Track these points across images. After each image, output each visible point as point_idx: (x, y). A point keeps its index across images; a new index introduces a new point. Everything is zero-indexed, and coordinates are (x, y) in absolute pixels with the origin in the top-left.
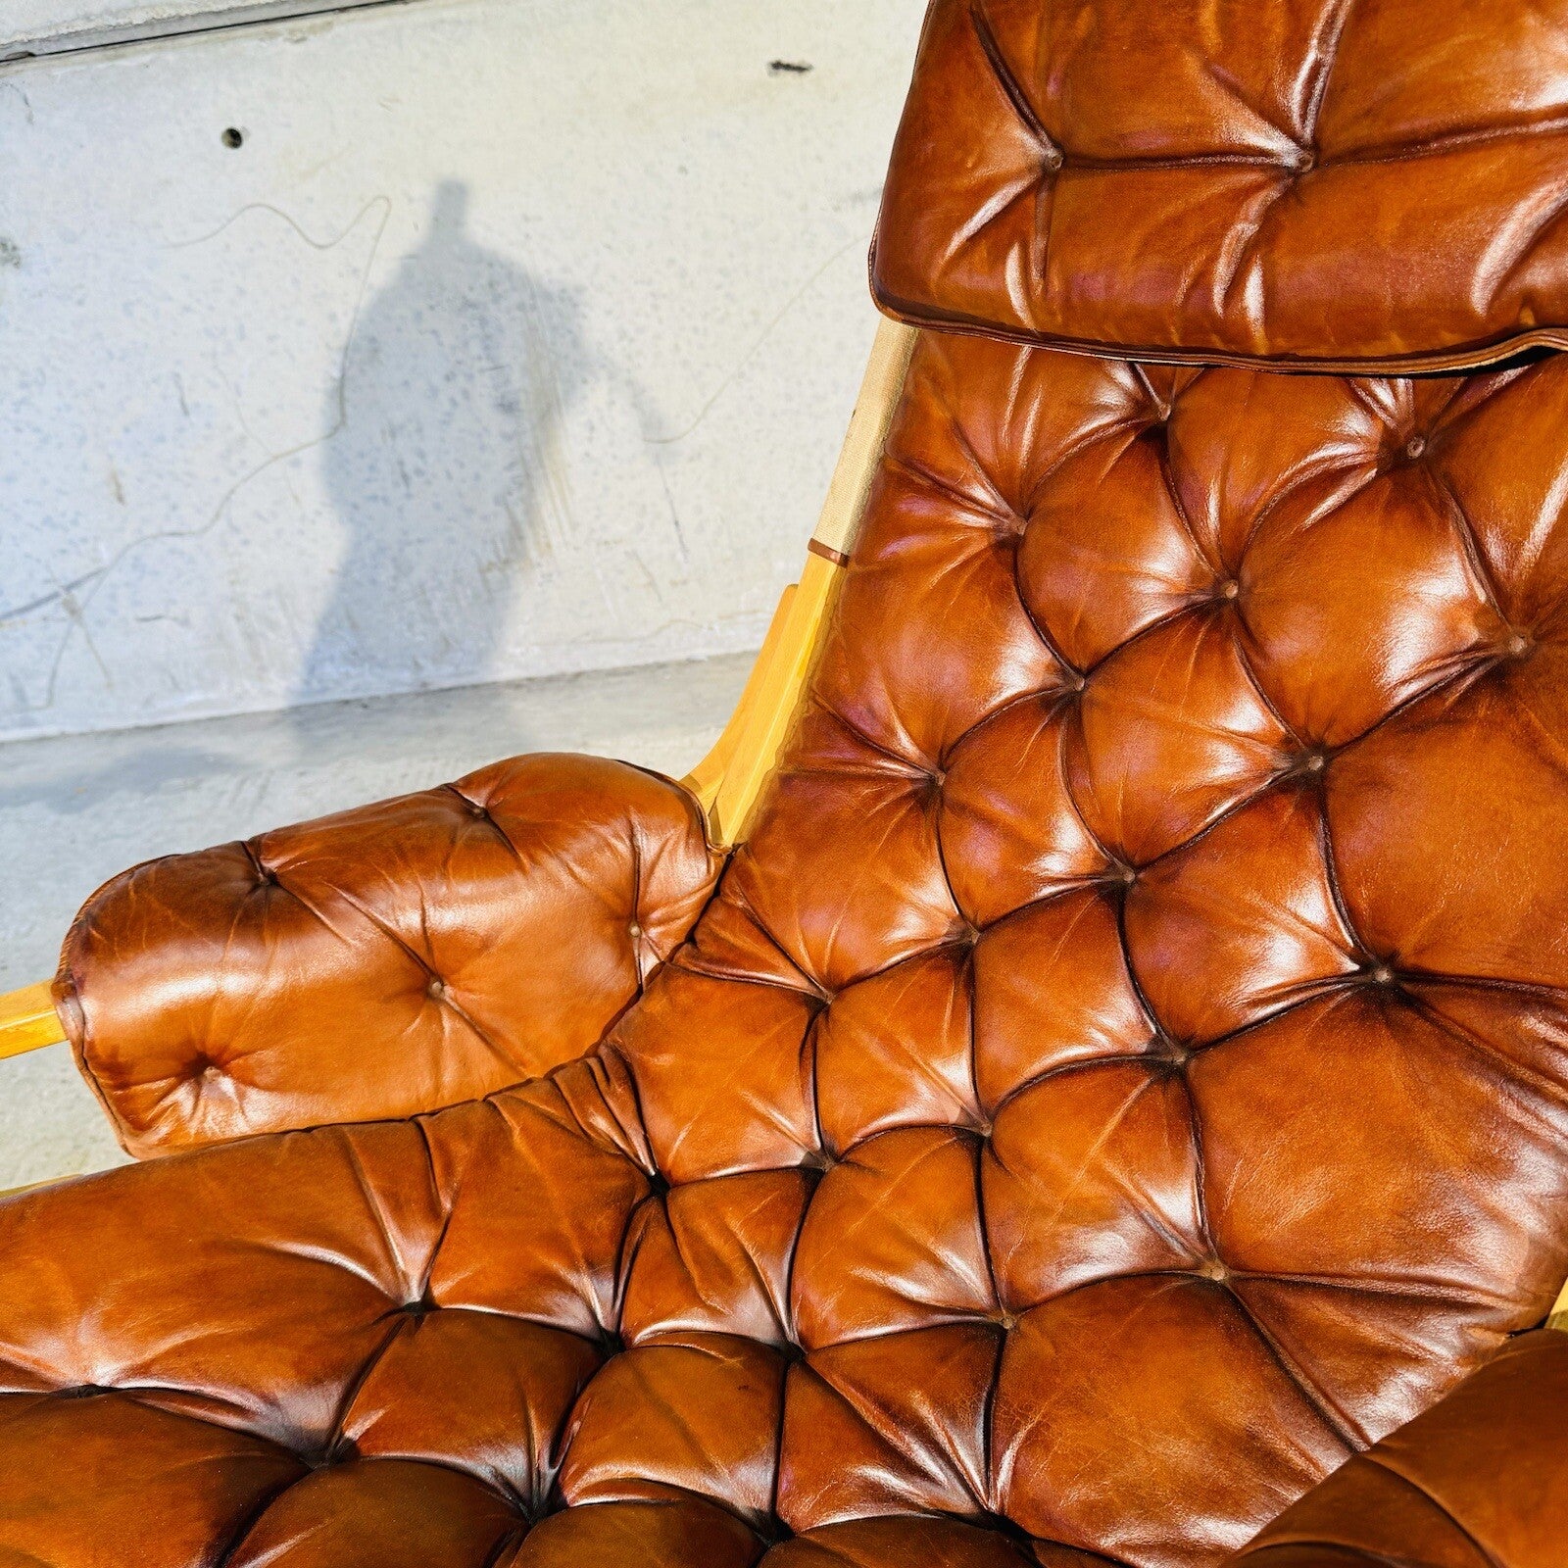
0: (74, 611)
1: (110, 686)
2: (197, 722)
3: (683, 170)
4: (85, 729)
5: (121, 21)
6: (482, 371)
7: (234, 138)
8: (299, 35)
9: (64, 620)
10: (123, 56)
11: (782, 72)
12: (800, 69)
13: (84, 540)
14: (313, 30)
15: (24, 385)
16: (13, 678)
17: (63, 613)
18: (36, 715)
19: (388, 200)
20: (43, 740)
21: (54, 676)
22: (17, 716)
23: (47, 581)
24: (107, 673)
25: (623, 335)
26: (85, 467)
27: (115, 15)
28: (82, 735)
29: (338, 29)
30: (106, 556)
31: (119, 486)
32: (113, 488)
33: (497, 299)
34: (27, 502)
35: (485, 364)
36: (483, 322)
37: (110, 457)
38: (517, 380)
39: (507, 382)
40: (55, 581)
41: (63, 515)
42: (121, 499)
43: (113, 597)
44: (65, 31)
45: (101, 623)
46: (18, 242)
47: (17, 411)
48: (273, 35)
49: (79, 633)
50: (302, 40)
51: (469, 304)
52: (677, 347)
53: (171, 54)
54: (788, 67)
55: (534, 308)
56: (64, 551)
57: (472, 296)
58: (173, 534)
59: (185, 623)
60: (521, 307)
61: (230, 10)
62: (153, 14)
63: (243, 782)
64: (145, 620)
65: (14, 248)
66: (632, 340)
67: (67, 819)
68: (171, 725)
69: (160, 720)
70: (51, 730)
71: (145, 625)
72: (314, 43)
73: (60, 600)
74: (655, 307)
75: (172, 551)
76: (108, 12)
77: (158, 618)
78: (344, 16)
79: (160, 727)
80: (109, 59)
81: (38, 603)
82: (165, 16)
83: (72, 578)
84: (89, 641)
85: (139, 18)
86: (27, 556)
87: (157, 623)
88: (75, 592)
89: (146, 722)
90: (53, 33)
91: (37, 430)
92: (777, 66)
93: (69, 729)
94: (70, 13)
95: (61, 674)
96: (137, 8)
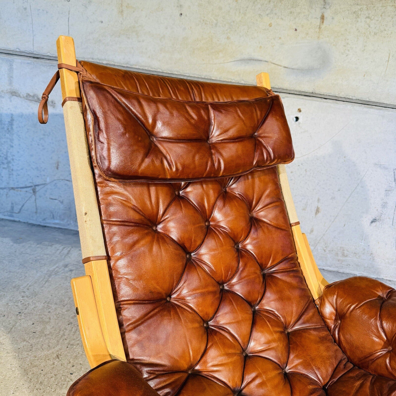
0: (34, 192)
1: (36, 212)
2: (55, 228)
4: (26, 221)
9: (31, 193)
13: (44, 175)
15: (44, 135)
16: (12, 204)
17: (32, 192)
18: (14, 214)
20: (14, 221)
21: (23, 206)
22: (9, 213)
23: (31, 183)
24: (36, 209)
26: (51, 158)
27: (99, 60)
28: (24, 223)
30: (48, 180)
31: (58, 165)
32: (57, 165)
34: (34, 162)
37: (59, 158)
40: (33, 183)
41: (41, 168)
42: (57, 168)
43: (46, 191)
45: (40, 197)
46: (56, 102)
47: (40, 140)
49: (33, 198)
56: (38, 177)
58: (67, 180)
59: (62, 202)
61: (127, 67)
62: (108, 62)
63: (64, 248)
64: (52, 199)
65: (55, 103)
67: (15, 245)
68: (48, 227)
69: (45, 225)
70: (17, 219)
71: (51, 200)
73: (32, 188)
75: (66, 184)
76: (98, 59)
77: (55, 199)
79: (45, 226)
81: (26, 187)
82: (111, 64)
83: (37, 184)
84: (35, 200)
86: (28, 175)
87: (55, 200)
88: (37, 187)
89: (42, 224)
91: (43, 146)
93: (21, 220)
94: (89, 56)
95: (25, 206)
96: (105, 60)
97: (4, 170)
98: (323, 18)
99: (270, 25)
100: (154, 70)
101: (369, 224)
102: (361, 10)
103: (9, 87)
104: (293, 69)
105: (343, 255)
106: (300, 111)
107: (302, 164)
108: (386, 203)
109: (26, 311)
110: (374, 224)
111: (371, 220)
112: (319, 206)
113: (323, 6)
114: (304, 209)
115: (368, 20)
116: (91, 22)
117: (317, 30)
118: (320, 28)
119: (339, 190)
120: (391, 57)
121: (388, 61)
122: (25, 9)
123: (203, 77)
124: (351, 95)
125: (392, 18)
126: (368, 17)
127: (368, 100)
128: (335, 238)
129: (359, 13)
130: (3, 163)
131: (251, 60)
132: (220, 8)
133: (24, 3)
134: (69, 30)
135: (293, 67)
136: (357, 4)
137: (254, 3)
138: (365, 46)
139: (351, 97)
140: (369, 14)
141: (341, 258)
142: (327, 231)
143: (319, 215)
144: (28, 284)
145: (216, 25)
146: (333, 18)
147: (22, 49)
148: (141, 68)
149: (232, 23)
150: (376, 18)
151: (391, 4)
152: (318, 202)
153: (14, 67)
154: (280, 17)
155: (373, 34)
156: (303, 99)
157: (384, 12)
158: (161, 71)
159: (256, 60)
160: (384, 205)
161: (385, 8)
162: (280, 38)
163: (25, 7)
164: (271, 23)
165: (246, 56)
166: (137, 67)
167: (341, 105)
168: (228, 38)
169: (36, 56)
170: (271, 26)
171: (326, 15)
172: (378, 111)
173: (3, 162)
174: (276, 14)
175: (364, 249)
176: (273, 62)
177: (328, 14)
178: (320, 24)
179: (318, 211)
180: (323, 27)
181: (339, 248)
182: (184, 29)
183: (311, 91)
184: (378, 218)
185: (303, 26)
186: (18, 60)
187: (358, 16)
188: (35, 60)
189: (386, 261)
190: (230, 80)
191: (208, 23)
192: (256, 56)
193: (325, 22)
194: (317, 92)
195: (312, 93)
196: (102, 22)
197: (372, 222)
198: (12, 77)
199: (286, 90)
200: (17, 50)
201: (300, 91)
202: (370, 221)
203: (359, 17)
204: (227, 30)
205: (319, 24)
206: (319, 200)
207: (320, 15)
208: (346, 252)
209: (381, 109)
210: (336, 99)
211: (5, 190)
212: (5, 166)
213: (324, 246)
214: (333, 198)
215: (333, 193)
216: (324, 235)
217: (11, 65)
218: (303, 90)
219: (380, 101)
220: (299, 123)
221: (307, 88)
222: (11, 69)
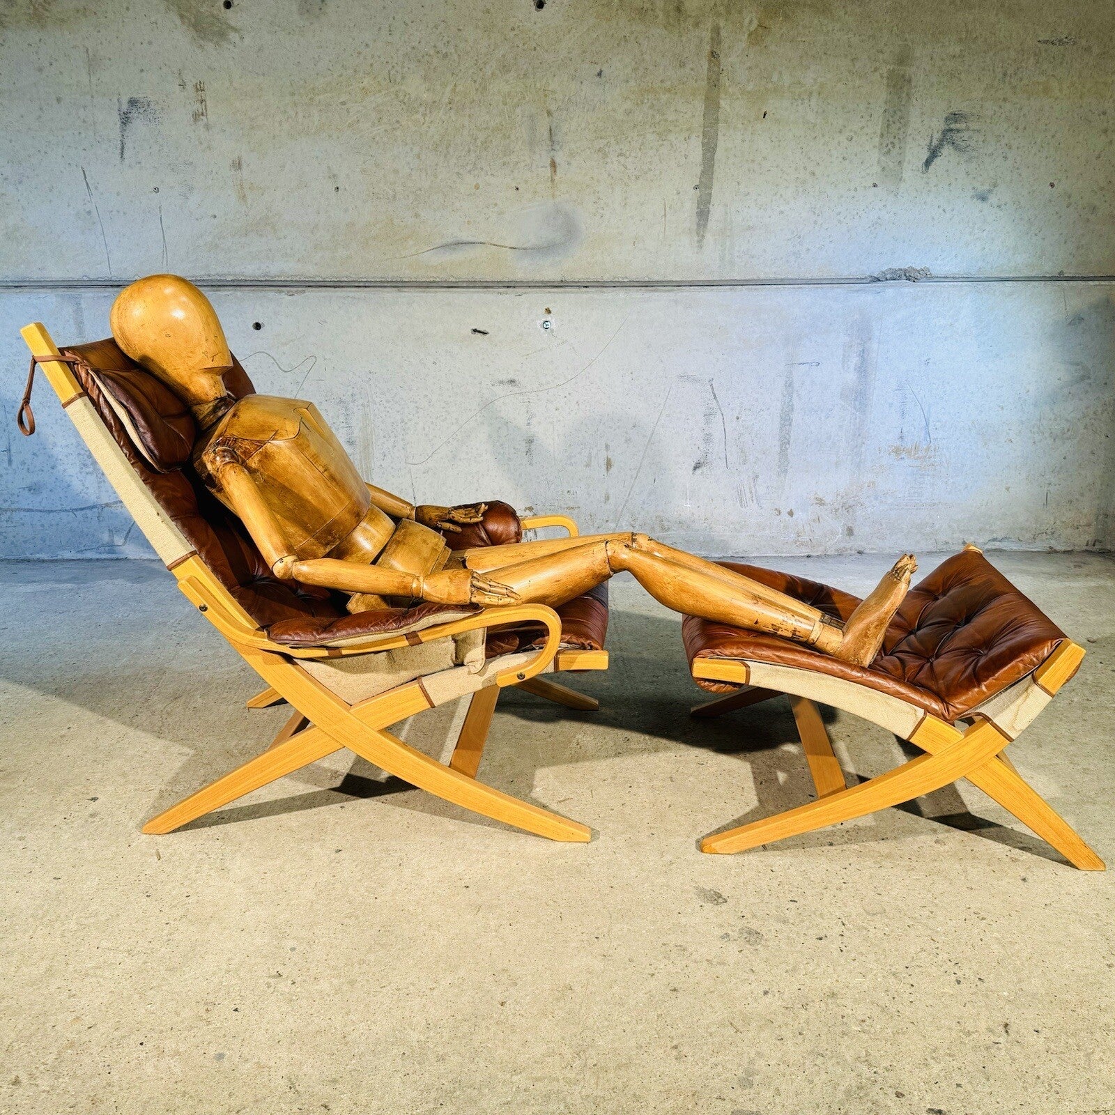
3: (434, 363)
4: (137, 557)
5: (222, 278)
6: (344, 427)
7: (258, 326)
8: (291, 293)
10: (220, 291)
11: (477, 333)
12: (484, 333)
14: (297, 292)
16: (110, 531)
18: (116, 548)
19: (316, 357)
20: (117, 560)
21: (129, 532)
22: (107, 548)
25: (402, 421)
27: (220, 276)
28: (136, 560)
29: (306, 294)
33: (354, 401)
35: (344, 425)
36: (347, 409)
38: (357, 433)
39: (353, 433)
44: (199, 279)
48: (281, 292)
50: (293, 295)
51: (341, 401)
52: (424, 429)
53: (239, 293)
54: (479, 332)
55: (368, 406)
57: (343, 398)
60: (363, 405)
61: (266, 280)
62: (237, 277)
66: (406, 423)
67: (136, 585)
70: (122, 556)
72: (296, 297)
74: (418, 412)
76: (217, 274)
78: (310, 289)
80: (214, 291)
82: (239, 279)
85: (229, 278)
90: (194, 279)
92: (475, 331)
93: (129, 557)
94: (203, 273)
95: (132, 531)
96: (229, 274)
97: (89, 476)
98: (553, 165)
99: (477, 187)
100: (310, 279)
101: (691, 473)
102: (608, 144)
103: (79, 339)
104: (524, 249)
105: (663, 529)
106: (548, 311)
107: (569, 394)
108: (710, 435)
109: (186, 642)
110: (699, 471)
111: (693, 464)
112: (609, 457)
113: (550, 148)
114: (588, 465)
115: (622, 159)
116: (197, 219)
117: (549, 184)
118: (552, 181)
119: (634, 427)
120: (667, 209)
121: (665, 215)
122: (89, 212)
123: (390, 280)
124: (620, 276)
125: (657, 150)
126: (621, 155)
127: (647, 279)
128: (644, 503)
129: (607, 150)
130: (85, 465)
131: (459, 244)
132: (396, 171)
133: (85, 204)
134: (164, 237)
135: (525, 246)
136: (601, 138)
137: (445, 157)
138: (625, 199)
139: (620, 280)
140: (621, 149)
141: (661, 534)
142: (629, 494)
143: (613, 470)
144: (176, 620)
145: (394, 197)
146: (569, 164)
147: (92, 277)
148: (288, 279)
149: (419, 192)
150: (633, 154)
151: (651, 131)
152: (607, 451)
153: (83, 306)
154: (489, 173)
155: (633, 178)
156: (549, 292)
157: (643, 144)
158: (321, 279)
159: (465, 243)
160: (708, 439)
161: (642, 137)
162: (496, 205)
163: (88, 210)
164: (477, 184)
165: (450, 240)
166: (282, 279)
167: (609, 294)
168: (417, 215)
169: (116, 284)
170: (477, 189)
171: (557, 160)
172: (666, 294)
173: (85, 462)
174: (482, 169)
175: (693, 514)
176: (493, 242)
177: (560, 158)
178: (552, 174)
179: (609, 464)
180: (557, 178)
181: (654, 519)
182: (346, 210)
183: (559, 279)
184: (702, 460)
185: (526, 182)
186: (88, 294)
187: (606, 155)
188: (116, 289)
189: (731, 526)
190: (432, 280)
191: (381, 196)
192: (465, 237)
193: (558, 171)
194: (569, 278)
195: (562, 281)
196: (215, 217)
197: (695, 468)
198: (82, 323)
199: (522, 282)
200: (85, 278)
201: (542, 282)
202: (692, 468)
203: (607, 157)
204: (412, 203)
205: (549, 175)
206: (607, 446)
207: (549, 162)
208: (666, 523)
209: (669, 291)
210: (601, 285)
211: (95, 510)
212: (91, 469)
213: (631, 519)
214: (628, 440)
215: (627, 433)
216: (627, 501)
217: (78, 304)
218: (547, 279)
219: (666, 279)
220: (552, 331)
221: (552, 275)
222: (78, 310)
